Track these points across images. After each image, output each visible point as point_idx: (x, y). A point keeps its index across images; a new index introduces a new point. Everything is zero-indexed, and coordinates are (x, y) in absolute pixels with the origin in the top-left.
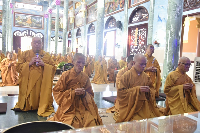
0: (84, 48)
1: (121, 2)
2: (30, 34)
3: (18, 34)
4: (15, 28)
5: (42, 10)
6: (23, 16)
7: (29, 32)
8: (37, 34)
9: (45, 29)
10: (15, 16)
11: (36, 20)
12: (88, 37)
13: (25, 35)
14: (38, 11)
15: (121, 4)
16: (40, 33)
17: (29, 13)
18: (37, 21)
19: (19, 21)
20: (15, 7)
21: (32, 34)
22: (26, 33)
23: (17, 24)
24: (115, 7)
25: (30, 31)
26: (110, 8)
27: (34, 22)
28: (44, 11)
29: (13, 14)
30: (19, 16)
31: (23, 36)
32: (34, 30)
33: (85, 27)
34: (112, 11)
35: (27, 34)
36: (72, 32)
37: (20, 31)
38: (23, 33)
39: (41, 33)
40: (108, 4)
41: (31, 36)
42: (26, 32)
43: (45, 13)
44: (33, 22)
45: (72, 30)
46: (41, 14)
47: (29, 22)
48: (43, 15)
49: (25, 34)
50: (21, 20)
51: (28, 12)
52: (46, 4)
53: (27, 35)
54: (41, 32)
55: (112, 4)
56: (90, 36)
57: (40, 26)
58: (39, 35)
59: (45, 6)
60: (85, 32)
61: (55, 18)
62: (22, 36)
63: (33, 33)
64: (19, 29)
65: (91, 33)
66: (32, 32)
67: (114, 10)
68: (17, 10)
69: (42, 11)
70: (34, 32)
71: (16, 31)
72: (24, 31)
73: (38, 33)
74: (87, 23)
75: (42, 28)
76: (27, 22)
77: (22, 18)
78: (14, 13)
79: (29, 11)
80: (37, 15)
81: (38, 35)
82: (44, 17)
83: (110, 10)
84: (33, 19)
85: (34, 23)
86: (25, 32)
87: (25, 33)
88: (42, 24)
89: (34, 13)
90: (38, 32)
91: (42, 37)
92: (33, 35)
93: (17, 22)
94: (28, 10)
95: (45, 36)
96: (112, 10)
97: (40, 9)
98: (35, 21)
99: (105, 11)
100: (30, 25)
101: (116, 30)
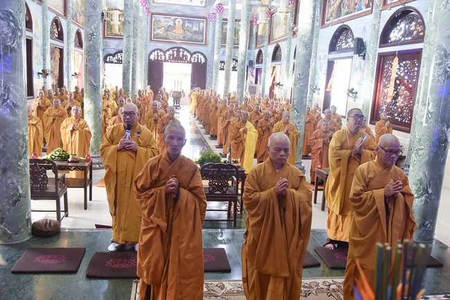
3: (158, 56)
4: (153, 44)
5: (204, 4)
6: (167, 20)
7: (178, 52)
8: (194, 56)
9: (210, 45)
10: (153, 20)
11: (193, 26)
13: (169, 57)
14: (197, 8)
16: (199, 52)
17: (178, 13)
18: (195, 28)
19: (159, 31)
20: (154, 2)
21: (183, 55)
22: (173, 55)
23: (157, 36)
24: (353, 4)
25: (181, 50)
26: (342, 5)
27: (189, 31)
28: (208, 7)
29: (149, 17)
30: (160, 20)
31: (167, 61)
33: (290, 43)
35: (175, 56)
36: (263, 52)
37: (161, 50)
38: (168, 53)
39: (202, 54)
41: (182, 59)
42: (173, 51)
43: (211, 12)
44: (187, 30)
46: (203, 13)
47: (178, 31)
48: (206, 16)
49: (172, 57)
50: (163, 28)
51: (177, 10)
53: (174, 59)
54: (202, 52)
57: (200, 38)
58: (198, 58)
60: (289, 54)
61: (227, 20)
62: (165, 61)
63: (186, 53)
64: (160, 46)
66: (183, 52)
67: (350, 11)
68: (156, 7)
69: (205, 6)
70: (188, 52)
71: (154, 51)
72: (168, 50)
73: (195, 53)
74: (294, 33)
75: (203, 43)
76: (174, 31)
77: (165, 24)
78: (150, 15)
79: (180, 8)
80: (195, 15)
81: (196, 57)
82: (208, 20)
83: (342, 9)
84: (187, 24)
85: (189, 34)
86: (171, 52)
88: (203, 34)
89: (188, 12)
90: (195, 51)
91: (203, 61)
92: (186, 59)
93: (155, 33)
94: (176, 7)
95: (208, 60)
96: (346, 10)
97: (201, 2)
98: (191, 28)
99: (333, 11)
100: (181, 37)
101: (352, 58)
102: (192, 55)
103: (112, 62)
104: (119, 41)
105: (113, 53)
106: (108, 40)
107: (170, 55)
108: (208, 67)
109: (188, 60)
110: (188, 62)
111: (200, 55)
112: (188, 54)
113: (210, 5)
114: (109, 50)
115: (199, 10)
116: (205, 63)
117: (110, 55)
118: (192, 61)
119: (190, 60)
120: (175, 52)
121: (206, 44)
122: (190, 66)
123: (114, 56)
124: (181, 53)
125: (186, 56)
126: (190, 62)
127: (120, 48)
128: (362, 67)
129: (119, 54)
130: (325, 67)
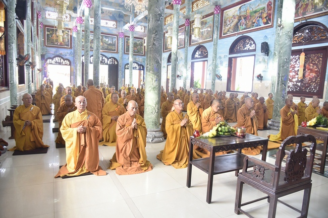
0: (186, 79)
1: (265, 15)
5: (115, 26)
8: (109, 60)
9: (120, 53)
11: (108, 40)
12: (193, 64)
14: (111, 29)
15: (266, 18)
16: (113, 58)
18: (110, 42)
21: (102, 59)
24: (250, 23)
26: (239, 24)
27: (106, 43)
32: (107, 54)
33: (187, 50)
34: (245, 29)
38: (92, 58)
39: (115, 59)
40: (235, 18)
41: (102, 62)
43: (120, 31)
44: (105, 43)
46: (115, 32)
48: (117, 34)
52: (121, 19)
54: (115, 57)
55: (244, 18)
56: (195, 63)
57: (113, 48)
58: (112, 62)
59: (119, 21)
62: (90, 63)
63: (104, 58)
65: (197, 58)
66: (102, 57)
67: (248, 27)
69: (116, 28)
70: (106, 57)
71: (82, 56)
73: (110, 58)
74: (190, 44)
80: (110, 33)
82: (119, 37)
83: (239, 27)
84: (104, 39)
85: (106, 45)
88: (115, 46)
89: (106, 31)
90: (110, 56)
91: (116, 63)
92: (105, 62)
93: (83, 44)
95: (120, 63)
96: (244, 27)
97: (114, 25)
99: (230, 28)
101: (255, 55)
102: (108, 59)
103: (51, 64)
104: (57, 49)
105: (52, 57)
106: (48, 48)
108: (119, 67)
109: (106, 62)
113: (119, 27)
114: (49, 55)
115: (112, 30)
116: (117, 65)
117: (50, 58)
118: (109, 63)
121: (117, 52)
122: (107, 66)
123: (52, 59)
125: (104, 60)
126: (107, 64)
127: (58, 54)
128: (266, 60)
129: (56, 58)
130: (226, 63)
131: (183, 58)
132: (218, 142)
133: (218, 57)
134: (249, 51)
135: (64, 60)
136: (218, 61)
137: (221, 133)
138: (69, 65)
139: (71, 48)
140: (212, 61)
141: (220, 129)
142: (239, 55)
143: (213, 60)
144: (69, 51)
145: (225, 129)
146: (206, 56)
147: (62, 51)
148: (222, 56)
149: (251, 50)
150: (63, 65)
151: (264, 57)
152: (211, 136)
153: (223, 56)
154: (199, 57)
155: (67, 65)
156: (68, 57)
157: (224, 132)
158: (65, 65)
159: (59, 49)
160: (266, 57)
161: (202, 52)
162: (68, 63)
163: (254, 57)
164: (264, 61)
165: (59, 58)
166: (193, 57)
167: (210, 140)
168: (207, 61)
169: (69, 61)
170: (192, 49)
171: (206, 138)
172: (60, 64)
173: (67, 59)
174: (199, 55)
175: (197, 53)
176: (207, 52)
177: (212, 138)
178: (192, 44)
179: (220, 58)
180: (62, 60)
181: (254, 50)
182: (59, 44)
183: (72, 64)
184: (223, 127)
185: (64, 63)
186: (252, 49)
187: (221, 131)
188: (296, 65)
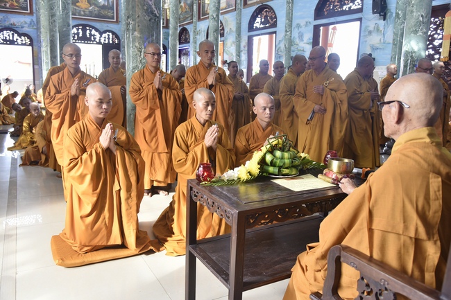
2: (88, 36)
7: (84, 30)
8: (104, 35)
9: (123, 23)
12: (250, 40)
13: (74, 37)
16: (109, 31)
18: (102, 2)
21: (91, 35)
22: (78, 34)
25: (88, 28)
27: (95, 5)
32: (97, 25)
33: (240, 15)
35: (81, 35)
39: (113, 33)
41: (89, 39)
42: (78, 30)
44: (93, 4)
45: (193, 24)
47: (83, 4)
49: (76, 36)
53: (79, 39)
54: (114, 30)
56: (255, 38)
57: (110, 14)
58: (109, 38)
63: (93, 32)
65: (257, 29)
66: (91, 31)
70: (97, 30)
73: (105, 32)
74: (245, 3)
75: (115, 20)
76: (77, 4)
81: (107, 37)
85: (96, 9)
86: (75, 30)
87: (76, 32)
88: (113, 10)
90: (106, 29)
91: (116, 41)
92: (95, 39)
95: (122, 41)
98: (98, 2)
100: (87, 13)
101: (360, 19)
102: (101, 34)
104: (4, 15)
107: (74, 33)
108: (121, 49)
109: (97, 40)
110: (97, 43)
111: (110, 34)
112: (97, 34)
116: (119, 44)
118: (102, 41)
119: (100, 40)
120: (80, 31)
121: (117, 22)
122: (100, 47)
124: (88, 32)
125: (94, 35)
126: (100, 43)
127: (7, 24)
128: (381, 28)
129: (5, 32)
130: (309, 36)
131: (234, 29)
132: (266, 197)
133: (294, 24)
134: (351, 12)
135: (20, 35)
136: (295, 34)
137: (271, 169)
138: (30, 45)
139: (31, 13)
140: (283, 34)
141: (269, 158)
142: (332, 20)
143: (286, 31)
144: (27, 19)
145: (282, 158)
146: (274, 25)
147: (15, 20)
148: (303, 23)
149: (354, 10)
150: (18, 44)
151: (377, 22)
152: (244, 177)
153: (305, 23)
154: (262, 26)
155: (25, 44)
156: (26, 30)
157: (280, 167)
158: (22, 44)
159: (10, 16)
160: (382, 22)
161: (266, 17)
162: (28, 41)
163: (359, 22)
164: (378, 30)
165: (11, 33)
166: (251, 28)
167: (242, 189)
168: (275, 32)
169: (29, 37)
170: (248, 12)
171: (231, 182)
172: (12, 42)
173: (25, 35)
174: (262, 23)
175: (258, 20)
176: (276, 17)
177: (247, 182)
178: (249, 3)
179: (299, 26)
180: (16, 35)
181: (360, 10)
182: (8, 6)
183: (35, 43)
184: (278, 153)
185: (19, 42)
186: (356, 8)
187: (273, 164)
188: (436, 36)
